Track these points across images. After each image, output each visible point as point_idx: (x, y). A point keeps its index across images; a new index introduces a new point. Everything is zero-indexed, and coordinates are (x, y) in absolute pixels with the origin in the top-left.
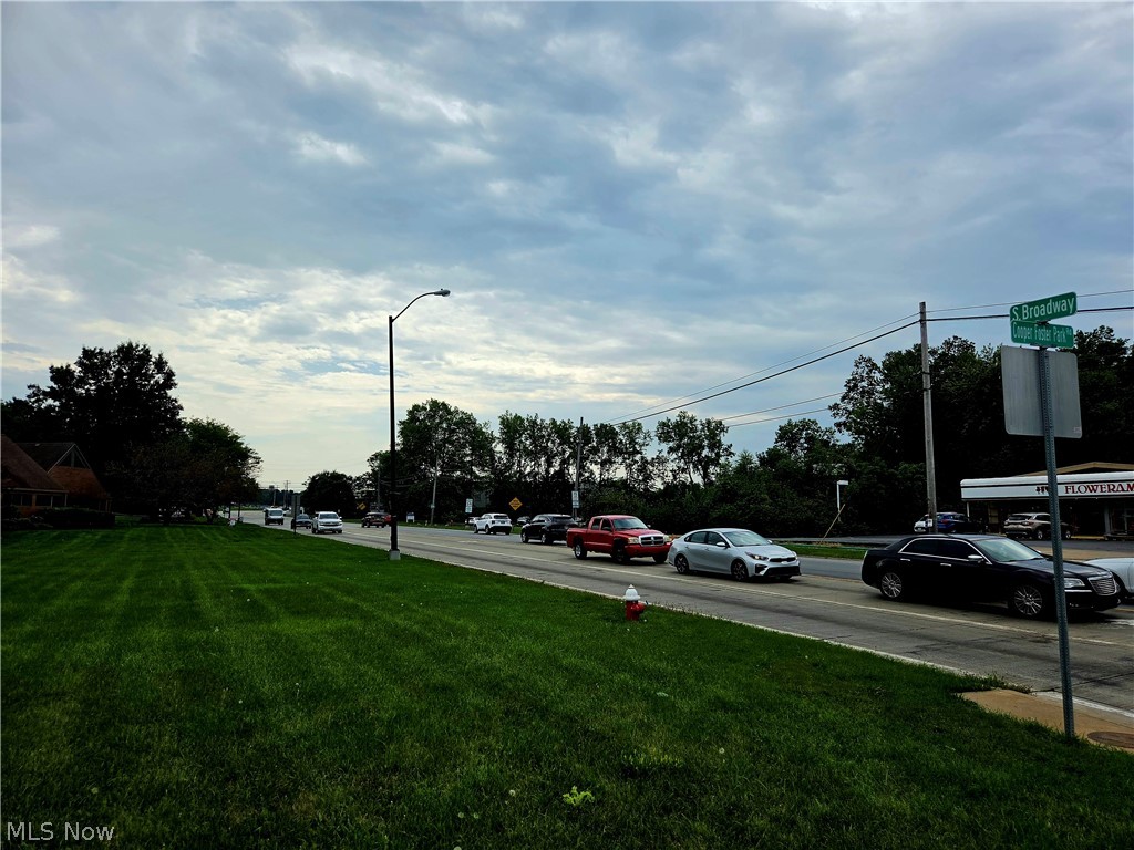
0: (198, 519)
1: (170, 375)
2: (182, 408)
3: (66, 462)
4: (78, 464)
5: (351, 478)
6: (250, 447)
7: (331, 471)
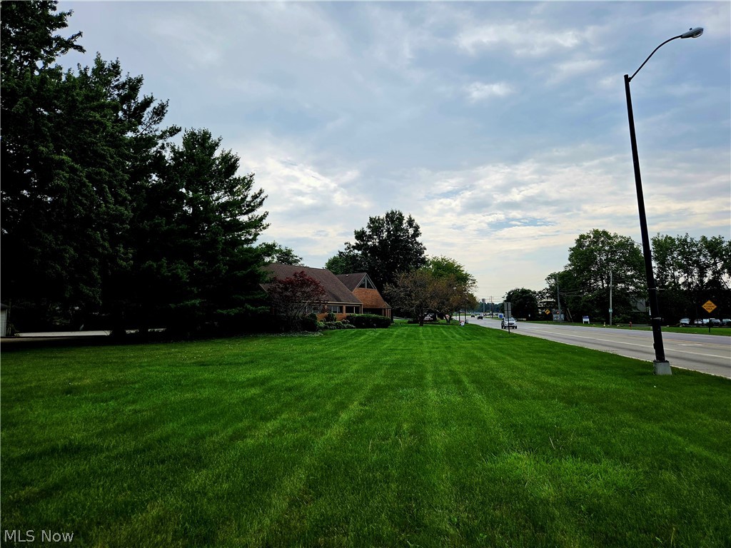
0: (441, 321)
1: (417, 228)
2: (425, 249)
3: (362, 286)
4: (369, 286)
5: (535, 293)
6: (468, 273)
7: (521, 288)
